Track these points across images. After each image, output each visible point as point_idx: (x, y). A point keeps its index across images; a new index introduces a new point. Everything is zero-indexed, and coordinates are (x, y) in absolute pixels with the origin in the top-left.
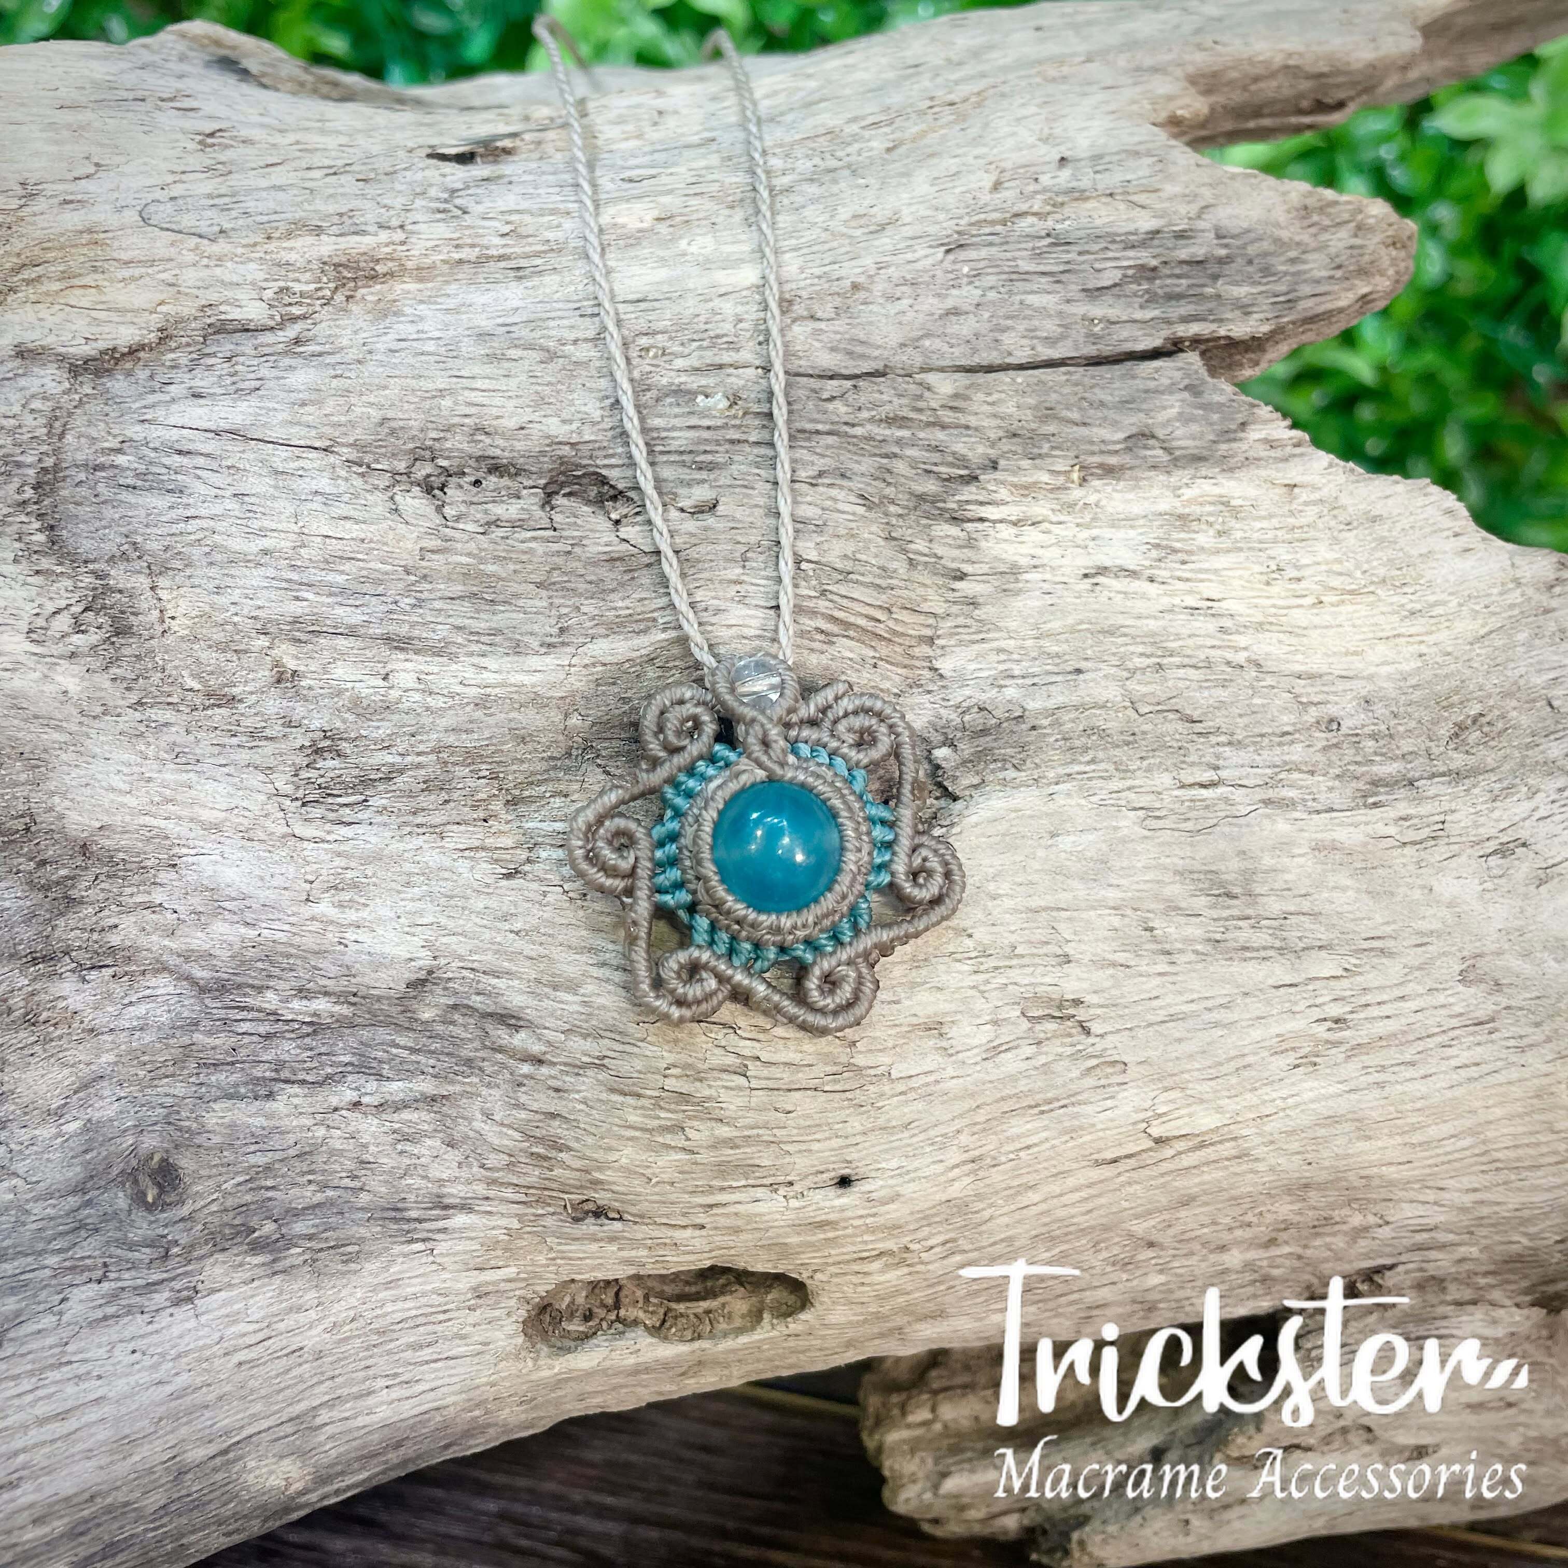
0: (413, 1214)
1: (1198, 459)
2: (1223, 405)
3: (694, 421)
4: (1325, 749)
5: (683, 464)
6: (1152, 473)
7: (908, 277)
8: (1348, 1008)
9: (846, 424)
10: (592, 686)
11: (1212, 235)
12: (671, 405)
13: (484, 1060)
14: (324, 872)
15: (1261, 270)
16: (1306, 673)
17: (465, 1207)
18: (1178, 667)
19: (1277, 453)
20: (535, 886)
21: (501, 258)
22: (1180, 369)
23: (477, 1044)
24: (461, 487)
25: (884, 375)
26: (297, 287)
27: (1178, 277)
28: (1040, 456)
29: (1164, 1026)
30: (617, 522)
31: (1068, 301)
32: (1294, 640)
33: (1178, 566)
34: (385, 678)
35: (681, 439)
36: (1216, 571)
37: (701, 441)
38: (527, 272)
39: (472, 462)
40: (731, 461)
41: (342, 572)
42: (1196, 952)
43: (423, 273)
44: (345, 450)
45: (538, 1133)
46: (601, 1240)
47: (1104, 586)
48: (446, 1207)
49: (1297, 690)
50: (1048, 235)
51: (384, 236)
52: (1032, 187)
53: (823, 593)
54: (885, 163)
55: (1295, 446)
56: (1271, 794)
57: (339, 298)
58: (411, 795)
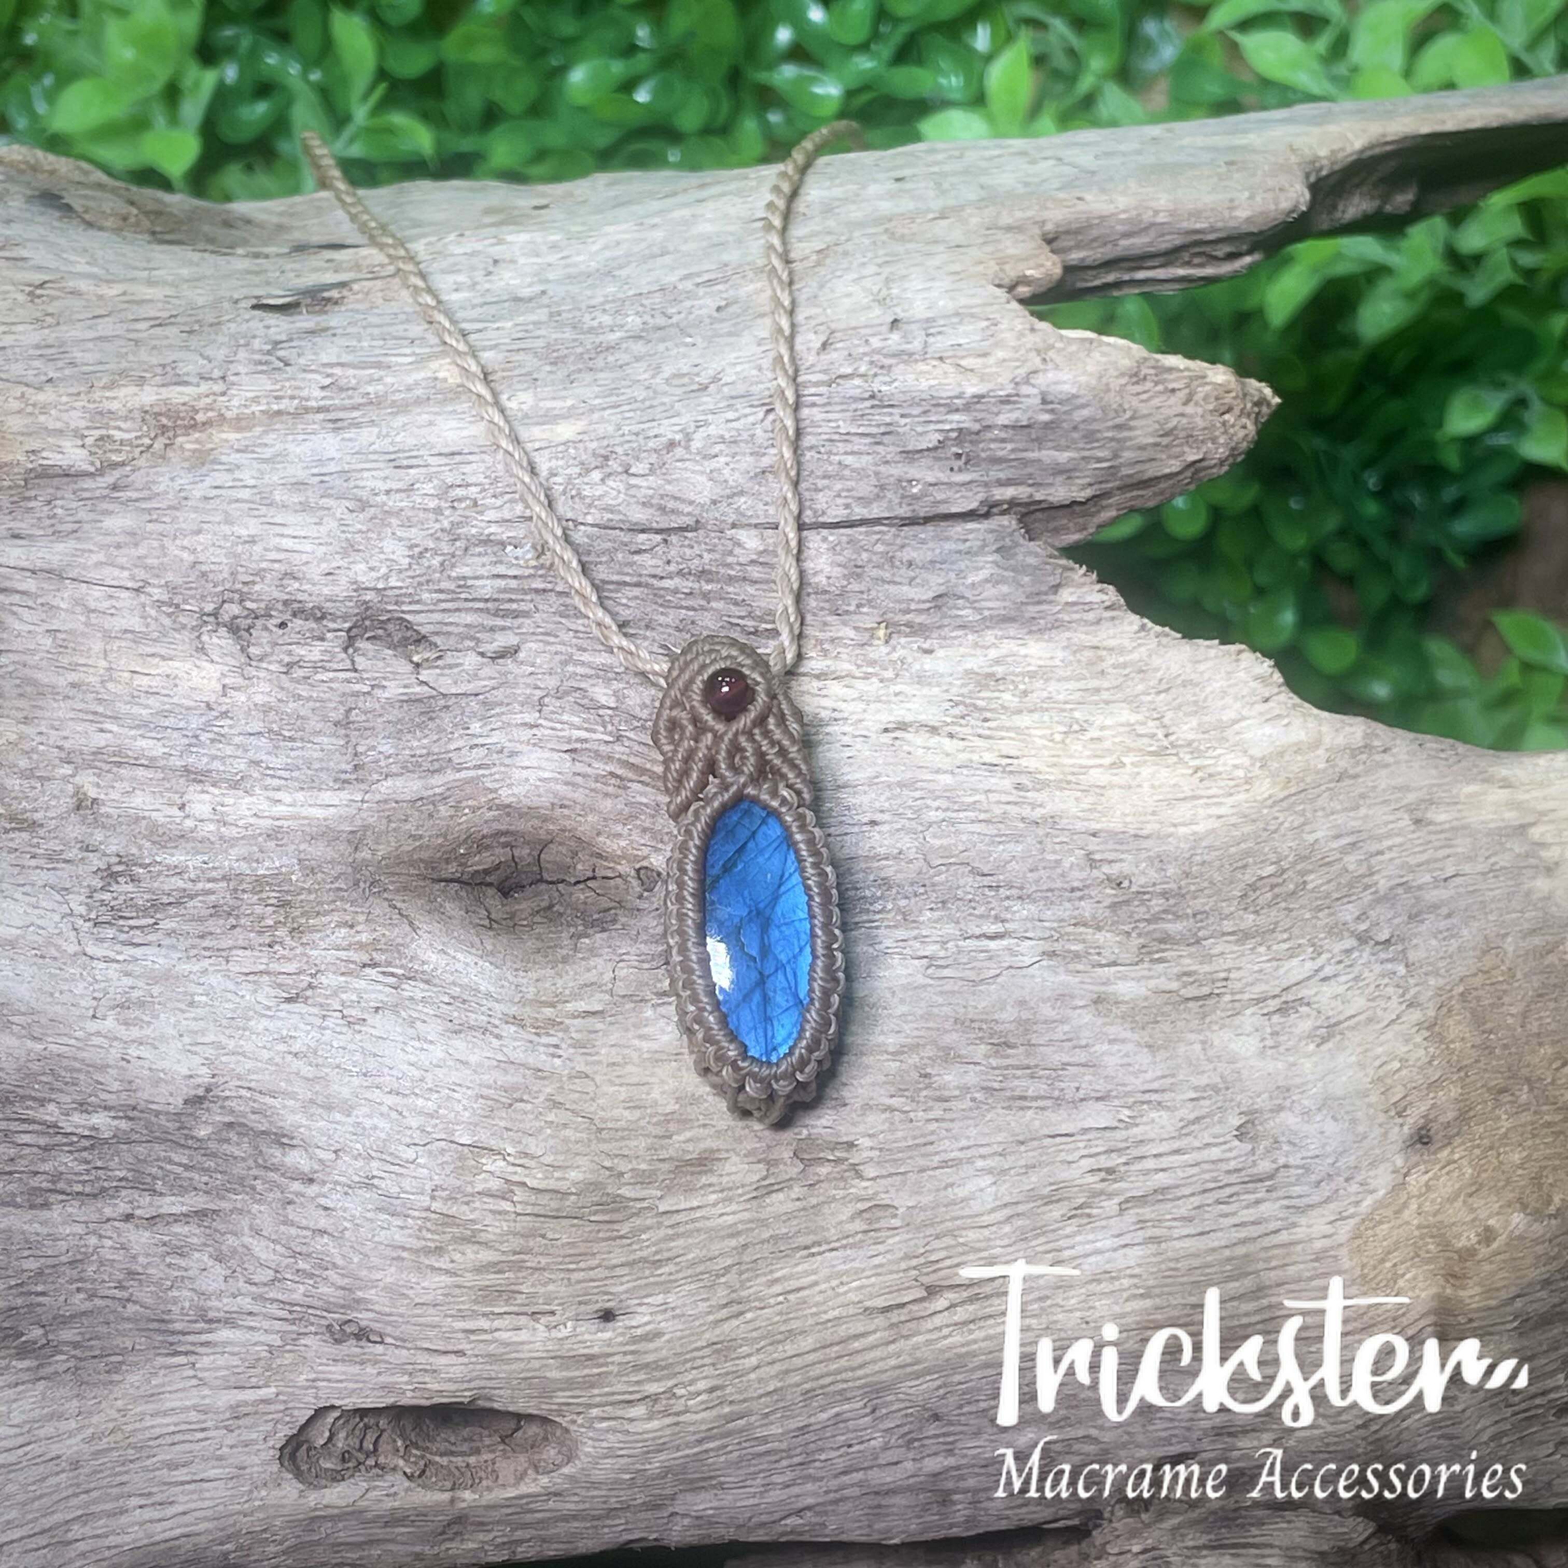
0: (178, 1326)
1: (1006, 619)
2: (1036, 568)
3: (501, 569)
4: (1114, 906)
5: (487, 611)
6: (960, 633)
7: (727, 436)
8: (1123, 1160)
9: (654, 576)
10: (384, 821)
11: (1038, 400)
12: (480, 554)
13: (255, 1178)
14: (111, 990)
15: (1085, 437)
16: (1100, 831)
17: (229, 1322)
18: (973, 822)
19: (1091, 616)
20: (315, 1010)
21: (319, 410)
22: (992, 531)
23: (251, 1162)
24: (266, 628)
25: (696, 530)
26: (118, 435)
27: (1003, 441)
28: (847, 612)
29: (938, 1172)
30: (418, 665)
31: (887, 462)
32: (1090, 799)
33: (980, 724)
34: (182, 807)
35: (487, 588)
36: (1017, 730)
37: (505, 590)
38: (345, 424)
39: (280, 606)
40: (537, 610)
41: (147, 707)
42: (973, 1100)
43: (241, 423)
44: (156, 591)
45: (304, 1249)
46: (362, 1363)
47: (903, 739)
48: (210, 1321)
49: (1091, 848)
50: (872, 397)
51: (204, 387)
52: (861, 350)
53: (619, 738)
54: (713, 321)
55: (1107, 608)
56: (1057, 946)
57: (158, 445)
58: (201, 920)
